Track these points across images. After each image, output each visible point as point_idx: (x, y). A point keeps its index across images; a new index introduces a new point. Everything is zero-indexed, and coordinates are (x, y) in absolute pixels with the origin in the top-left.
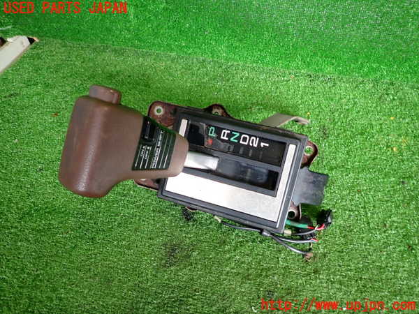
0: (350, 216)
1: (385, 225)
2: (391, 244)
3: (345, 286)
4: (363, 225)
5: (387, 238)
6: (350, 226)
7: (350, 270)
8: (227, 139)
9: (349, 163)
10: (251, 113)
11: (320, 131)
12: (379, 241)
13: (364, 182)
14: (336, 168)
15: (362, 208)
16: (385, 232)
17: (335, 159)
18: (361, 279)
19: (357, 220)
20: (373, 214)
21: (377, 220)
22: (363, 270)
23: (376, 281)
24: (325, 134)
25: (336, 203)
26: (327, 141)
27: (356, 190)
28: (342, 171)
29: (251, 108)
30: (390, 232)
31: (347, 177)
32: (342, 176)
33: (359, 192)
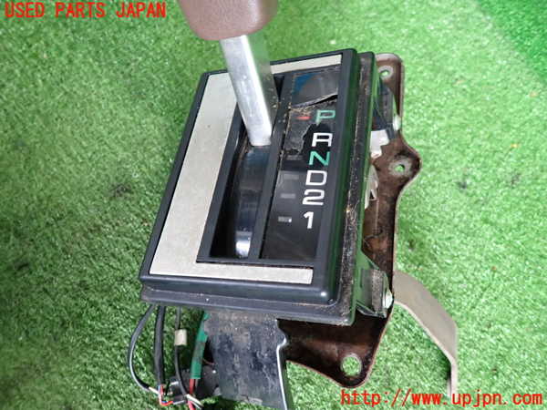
0: (460, 282)
1: (489, 326)
2: (478, 349)
3: (389, 338)
4: (466, 304)
5: (479, 340)
6: (451, 291)
7: (410, 330)
8: (314, 144)
9: (510, 234)
10: (452, 84)
11: (510, 174)
12: (468, 334)
13: (508, 266)
14: (492, 224)
15: (482, 287)
16: (483, 331)
17: (499, 216)
18: (413, 348)
19: (465, 293)
20: (487, 303)
21: (486, 313)
22: (423, 343)
23: (426, 365)
24: (513, 182)
25: (458, 256)
26: (509, 191)
27: (492, 265)
28: (495, 233)
29: (457, 80)
30: (489, 336)
31: (494, 244)
32: (491, 239)
33: (493, 270)
